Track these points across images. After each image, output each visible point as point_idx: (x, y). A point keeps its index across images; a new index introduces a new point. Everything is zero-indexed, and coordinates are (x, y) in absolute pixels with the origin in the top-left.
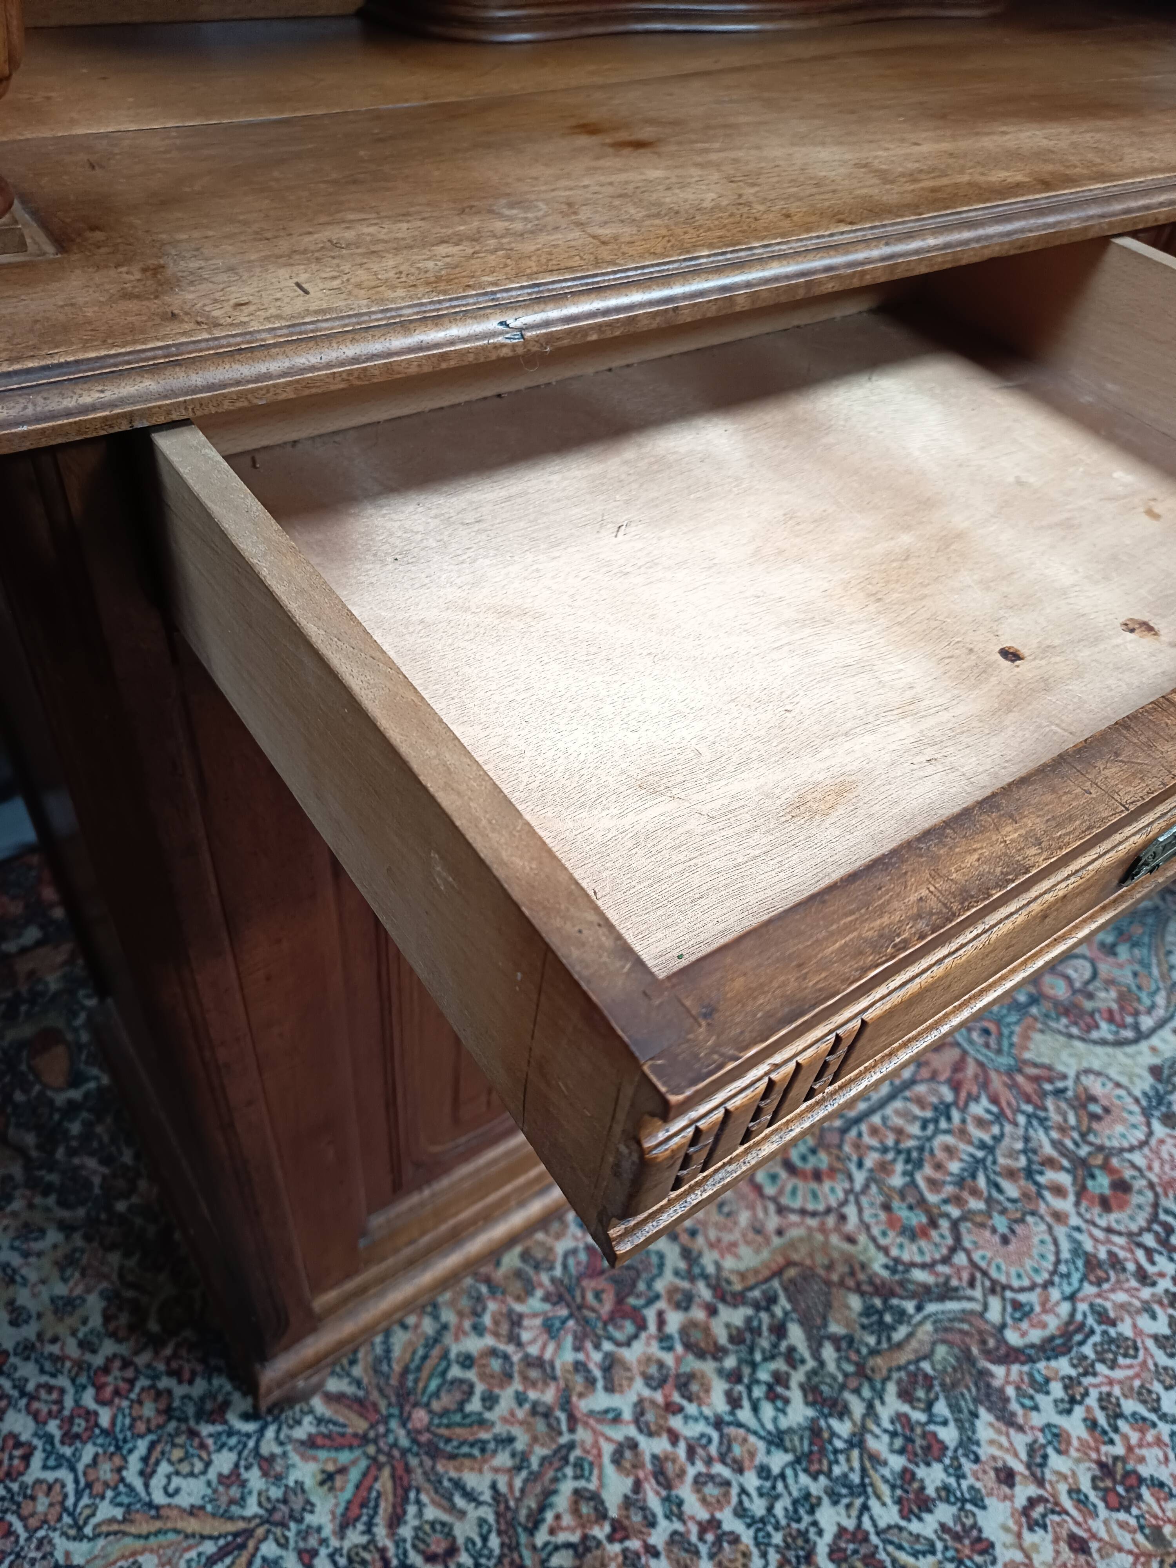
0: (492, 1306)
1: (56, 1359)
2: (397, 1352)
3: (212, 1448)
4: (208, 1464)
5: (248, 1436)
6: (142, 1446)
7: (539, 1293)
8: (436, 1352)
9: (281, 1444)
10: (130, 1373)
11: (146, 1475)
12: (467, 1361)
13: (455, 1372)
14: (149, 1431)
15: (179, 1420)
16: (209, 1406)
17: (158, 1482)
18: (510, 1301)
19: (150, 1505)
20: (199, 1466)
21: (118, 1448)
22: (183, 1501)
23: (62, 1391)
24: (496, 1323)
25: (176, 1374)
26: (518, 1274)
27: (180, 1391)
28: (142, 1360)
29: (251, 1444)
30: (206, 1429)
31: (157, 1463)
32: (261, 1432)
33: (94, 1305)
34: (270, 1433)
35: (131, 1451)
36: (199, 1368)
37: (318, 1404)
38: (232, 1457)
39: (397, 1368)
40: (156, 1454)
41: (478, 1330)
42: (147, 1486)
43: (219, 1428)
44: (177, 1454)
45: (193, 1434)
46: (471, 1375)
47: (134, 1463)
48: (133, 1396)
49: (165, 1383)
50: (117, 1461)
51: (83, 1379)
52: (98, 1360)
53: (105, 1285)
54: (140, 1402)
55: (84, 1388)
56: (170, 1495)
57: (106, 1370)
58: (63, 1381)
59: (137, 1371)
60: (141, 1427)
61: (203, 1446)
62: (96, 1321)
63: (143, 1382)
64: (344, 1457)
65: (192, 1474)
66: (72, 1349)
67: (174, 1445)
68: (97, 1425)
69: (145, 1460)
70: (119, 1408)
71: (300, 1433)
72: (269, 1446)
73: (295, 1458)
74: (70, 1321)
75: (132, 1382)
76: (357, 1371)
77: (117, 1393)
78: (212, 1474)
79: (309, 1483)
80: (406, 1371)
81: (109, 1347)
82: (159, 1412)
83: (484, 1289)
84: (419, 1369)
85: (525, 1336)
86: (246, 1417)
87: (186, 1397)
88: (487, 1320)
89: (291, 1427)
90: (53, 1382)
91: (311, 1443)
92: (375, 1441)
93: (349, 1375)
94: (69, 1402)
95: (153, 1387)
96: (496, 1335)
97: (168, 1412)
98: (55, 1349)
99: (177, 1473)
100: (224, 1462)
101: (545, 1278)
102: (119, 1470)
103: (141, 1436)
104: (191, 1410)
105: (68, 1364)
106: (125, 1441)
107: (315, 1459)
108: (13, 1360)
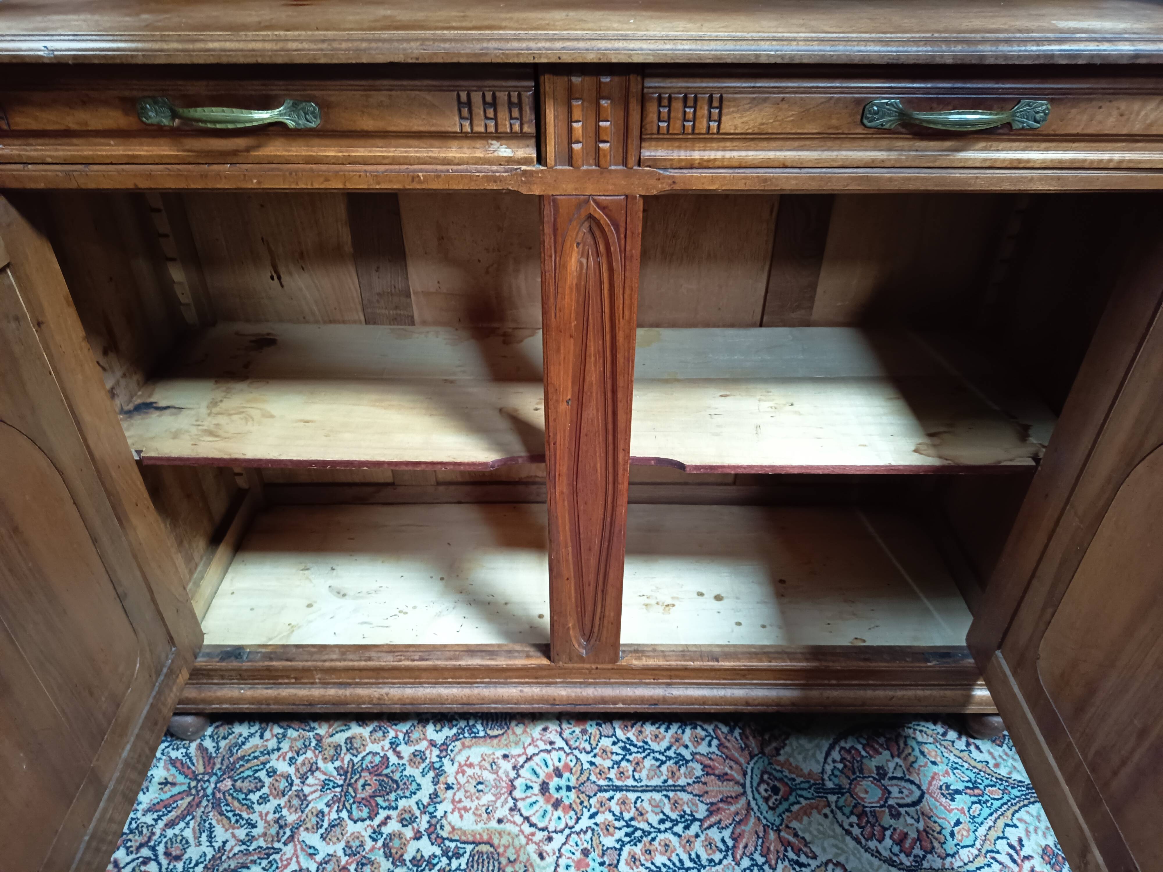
0: (309, 754)
2: (248, 745)
7: (338, 764)
8: (262, 759)
9: (163, 754)
12: (272, 773)
13: (262, 774)
18: (320, 757)
24: (303, 764)
26: (337, 747)
37: (194, 745)
39: (240, 753)
41: (292, 761)
46: (267, 781)
64: (180, 779)
71: (174, 754)
73: (161, 764)
76: (223, 744)
79: (156, 780)
80: (242, 758)
83: (314, 743)
84: (248, 761)
85: (310, 780)
88: (300, 759)
89: (173, 749)
91: (173, 762)
92: (198, 781)
93: (217, 743)
96: (297, 770)
101: (348, 757)
107: (168, 770)
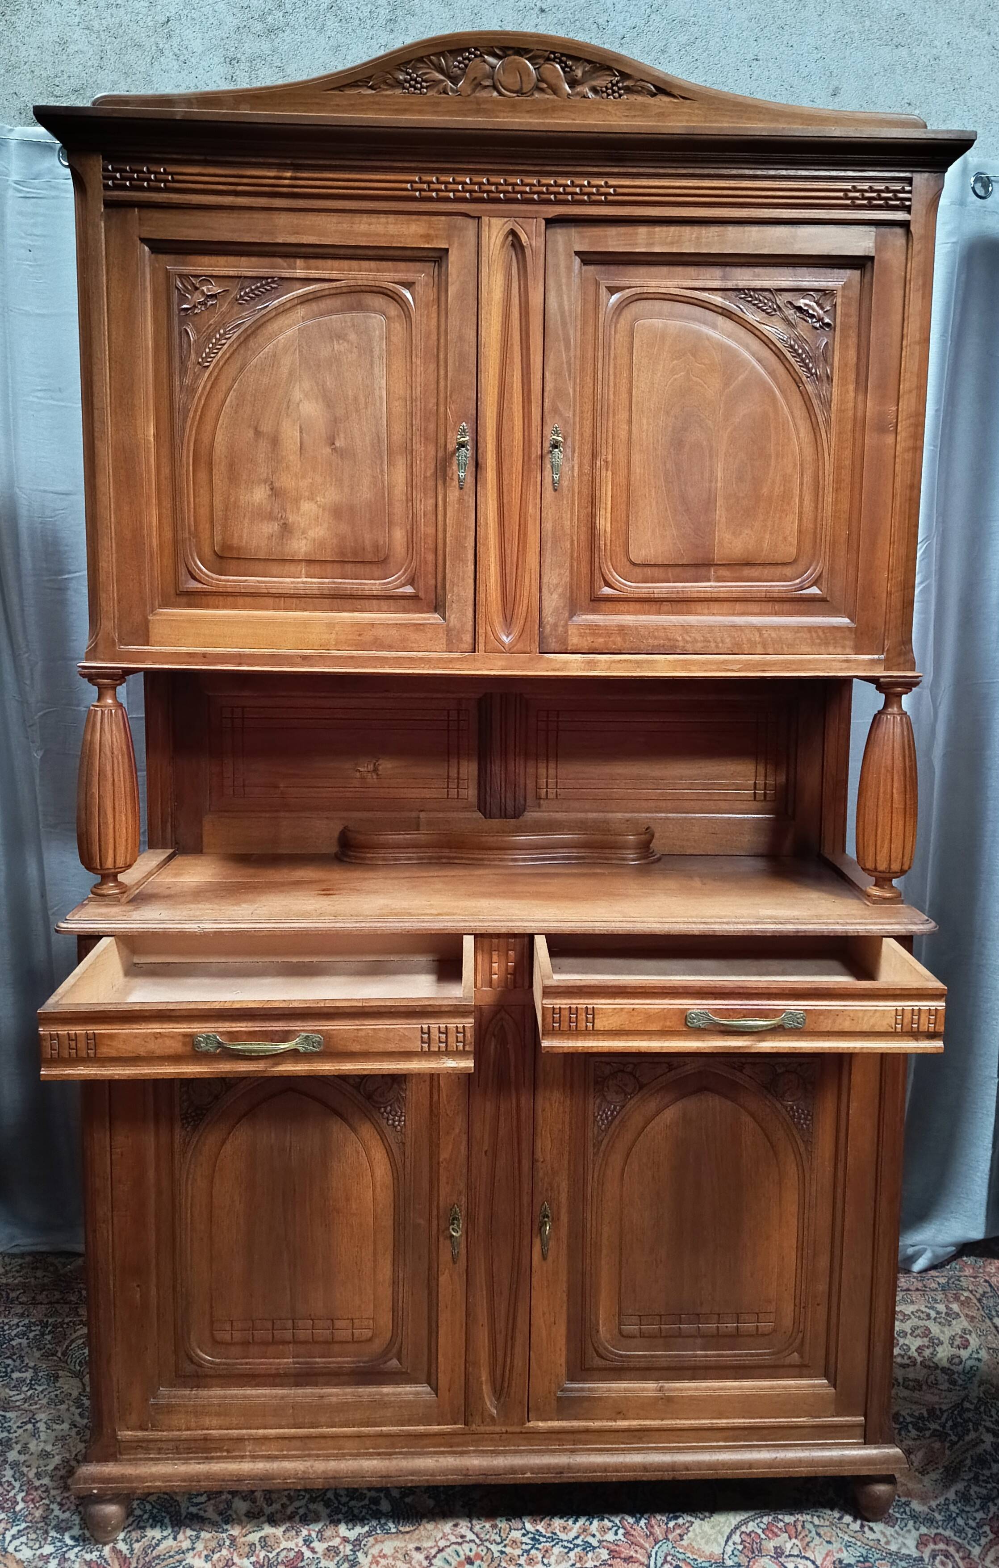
0: (224, 1552)
1: (23, 1474)
2: (162, 1547)
3: (48, 1542)
4: (40, 1547)
5: (67, 1545)
6: (24, 1525)
7: (253, 1559)
8: (178, 1557)
9: (77, 1557)
10: (44, 1495)
11: (14, 1537)
14: (31, 1521)
15: (46, 1524)
16: (63, 1525)
17: (16, 1542)
18: (235, 1554)
19: (5, 1550)
20: (37, 1546)
21: (14, 1521)
22: (19, 1556)
23: (14, 1488)
25: (61, 1505)
26: (252, 1545)
27: (57, 1512)
28: (53, 1492)
29: (64, 1549)
30: (53, 1533)
31: (22, 1536)
32: (74, 1547)
33: (57, 1460)
34: (76, 1550)
35: (17, 1525)
36: (73, 1507)
37: (107, 1549)
38: (53, 1550)
39: (155, 1553)
40: (25, 1532)
42: (11, 1541)
43: (58, 1536)
44: (34, 1536)
45: (47, 1532)
47: (14, 1531)
48: (37, 1505)
49: (55, 1507)
50: (9, 1526)
51: (25, 1488)
52: (37, 1483)
53: (67, 1455)
54: (38, 1509)
55: (23, 1491)
56: (16, 1551)
57: (36, 1489)
58: (17, 1485)
59: (48, 1496)
60: (30, 1518)
61: (45, 1539)
62: (50, 1467)
63: (47, 1501)
65: (31, 1548)
66: (31, 1475)
67: (35, 1532)
68: (14, 1508)
69: (19, 1531)
70: (28, 1507)
71: (88, 1557)
72: (71, 1555)
74: (41, 1462)
75: (42, 1499)
76: (136, 1546)
77: (33, 1500)
78: (38, 1553)
80: (158, 1557)
81: (46, 1481)
82: (41, 1516)
83: (228, 1543)
84: (164, 1559)
86: (73, 1538)
87: (57, 1517)
88: (216, 1557)
89: (87, 1552)
90: (13, 1482)
93: (131, 1545)
94: (12, 1494)
95: (48, 1505)
97: (44, 1518)
98: (25, 1469)
99: (26, 1544)
100: (48, 1549)
101: (263, 1554)
102: (6, 1529)
103: (26, 1522)
104: (54, 1523)
105: (25, 1479)
106: (18, 1520)
108: (7, 1466)
